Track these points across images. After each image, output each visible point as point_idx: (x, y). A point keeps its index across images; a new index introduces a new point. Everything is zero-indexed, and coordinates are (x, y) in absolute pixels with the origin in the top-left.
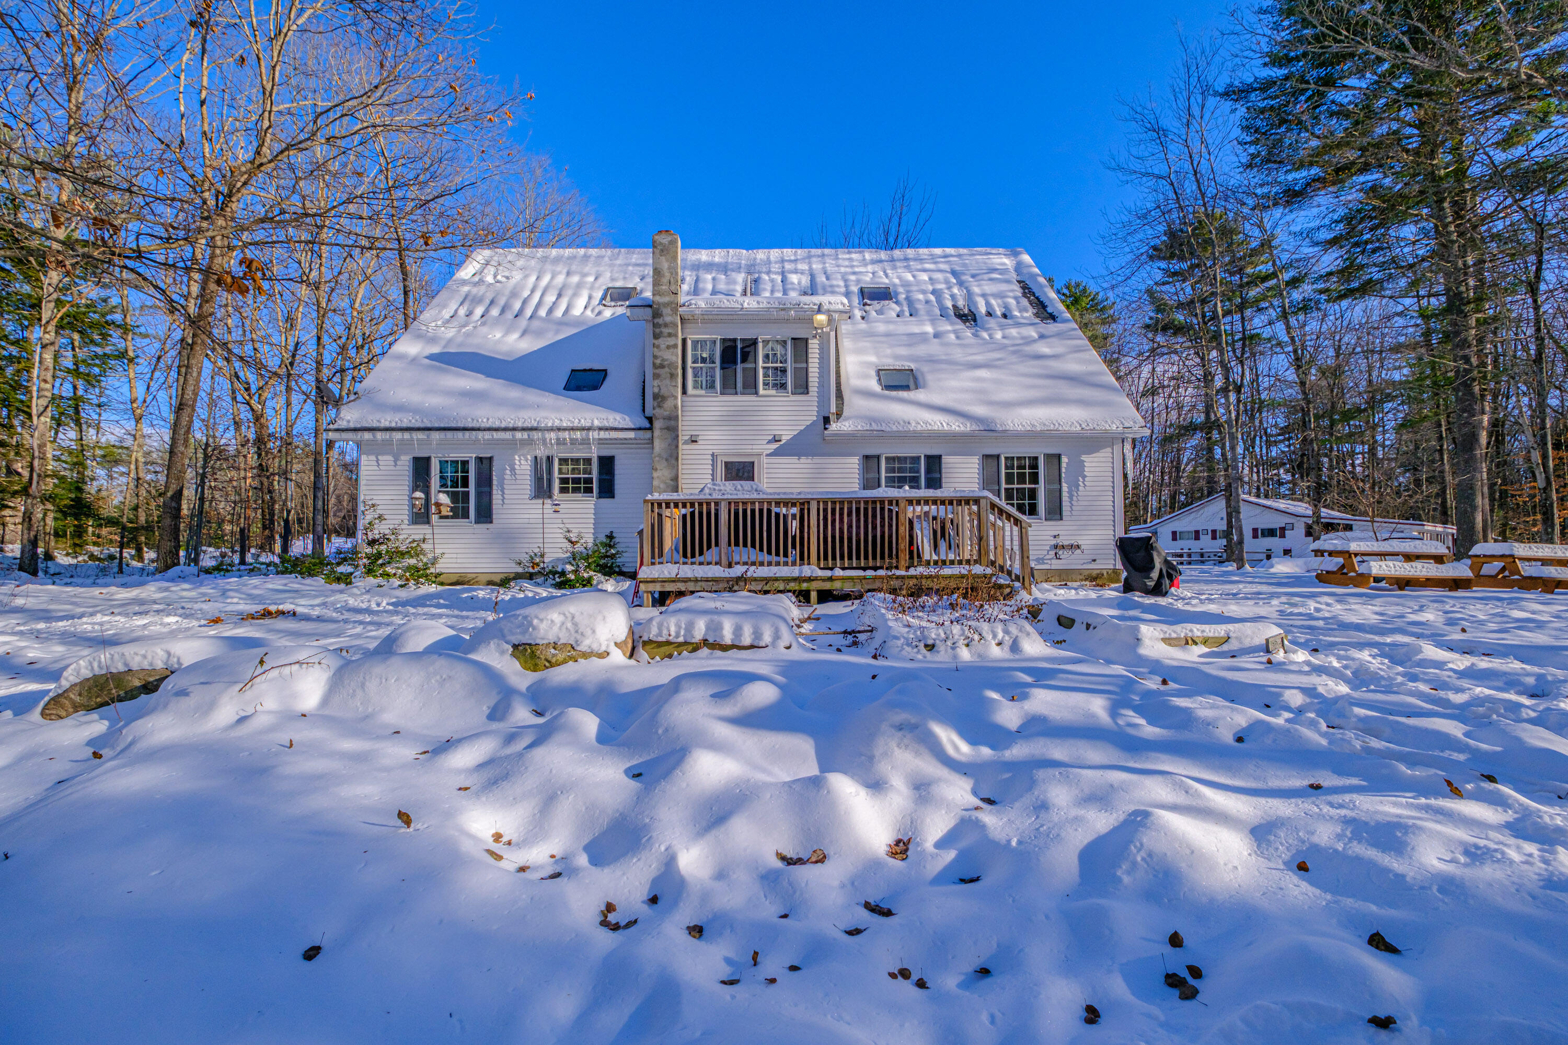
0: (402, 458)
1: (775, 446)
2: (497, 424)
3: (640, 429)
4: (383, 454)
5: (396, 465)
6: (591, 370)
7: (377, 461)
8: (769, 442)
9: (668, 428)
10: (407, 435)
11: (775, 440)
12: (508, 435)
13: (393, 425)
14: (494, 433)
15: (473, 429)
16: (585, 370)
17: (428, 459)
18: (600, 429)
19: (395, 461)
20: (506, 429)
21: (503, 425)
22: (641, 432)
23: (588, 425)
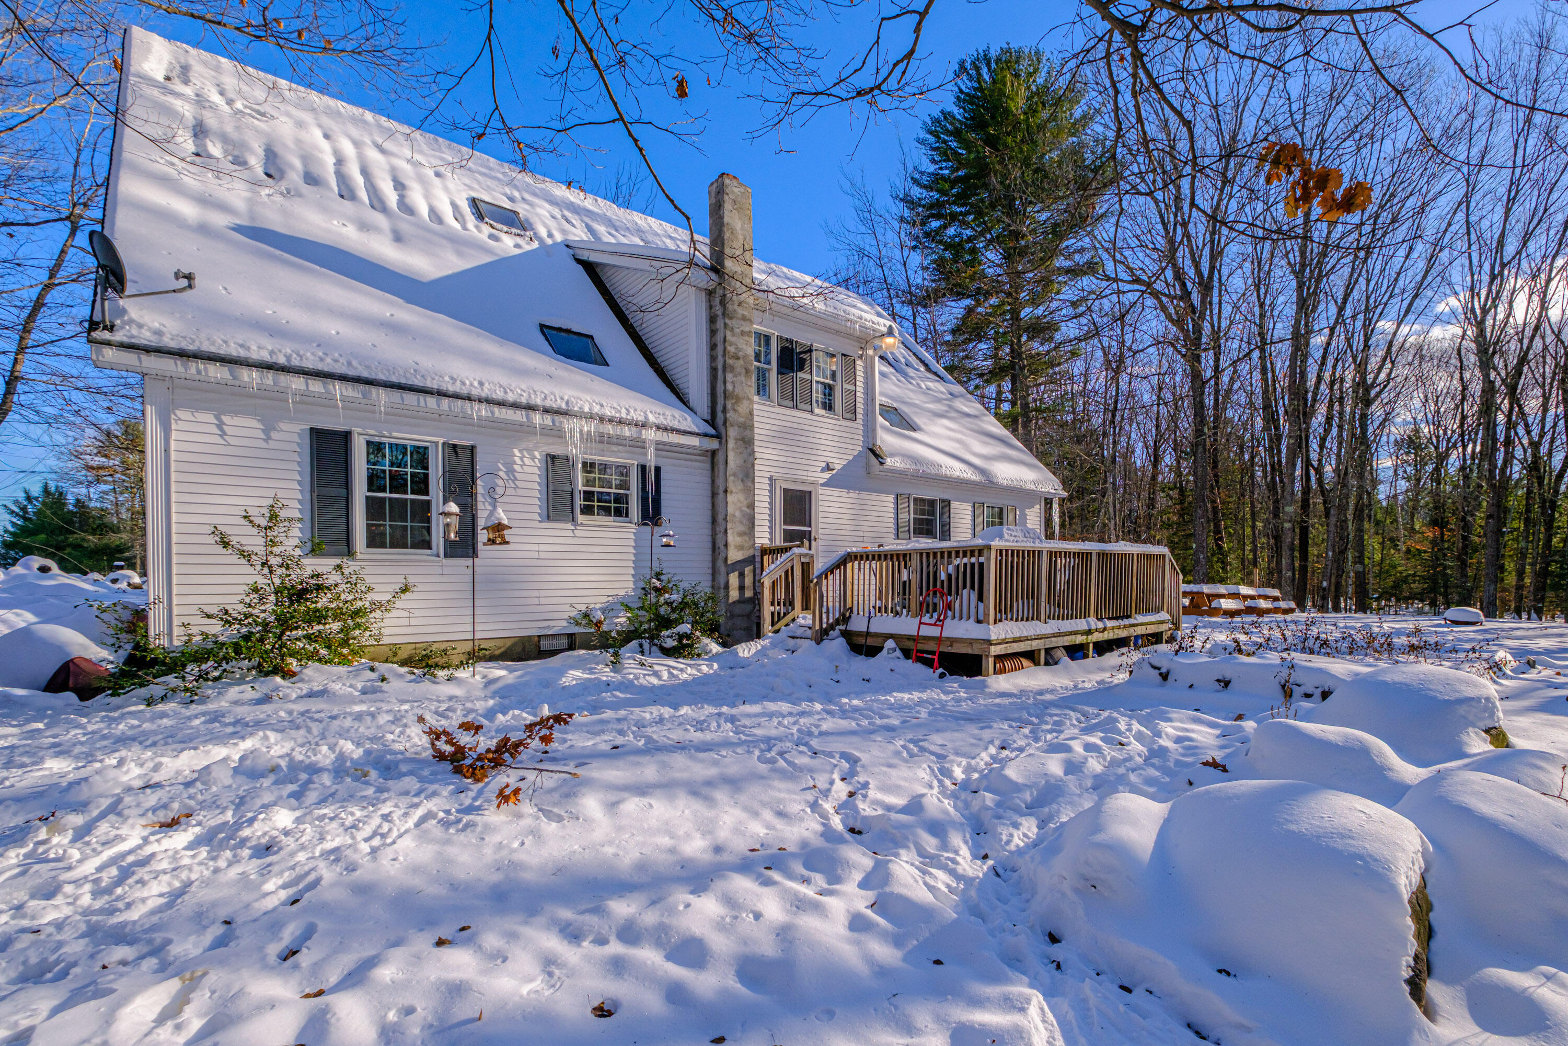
0: (283, 426)
1: (827, 475)
2: (499, 395)
3: (706, 435)
4: (236, 413)
5: (268, 439)
6: (568, 331)
7: (221, 425)
8: (823, 470)
9: (743, 439)
10: (316, 386)
11: (828, 468)
12: (519, 416)
13: (282, 360)
14: (496, 409)
15: (456, 396)
16: (560, 330)
17: (346, 437)
18: (658, 428)
19: (267, 431)
20: (515, 406)
21: (511, 397)
22: (707, 440)
23: (641, 418)
